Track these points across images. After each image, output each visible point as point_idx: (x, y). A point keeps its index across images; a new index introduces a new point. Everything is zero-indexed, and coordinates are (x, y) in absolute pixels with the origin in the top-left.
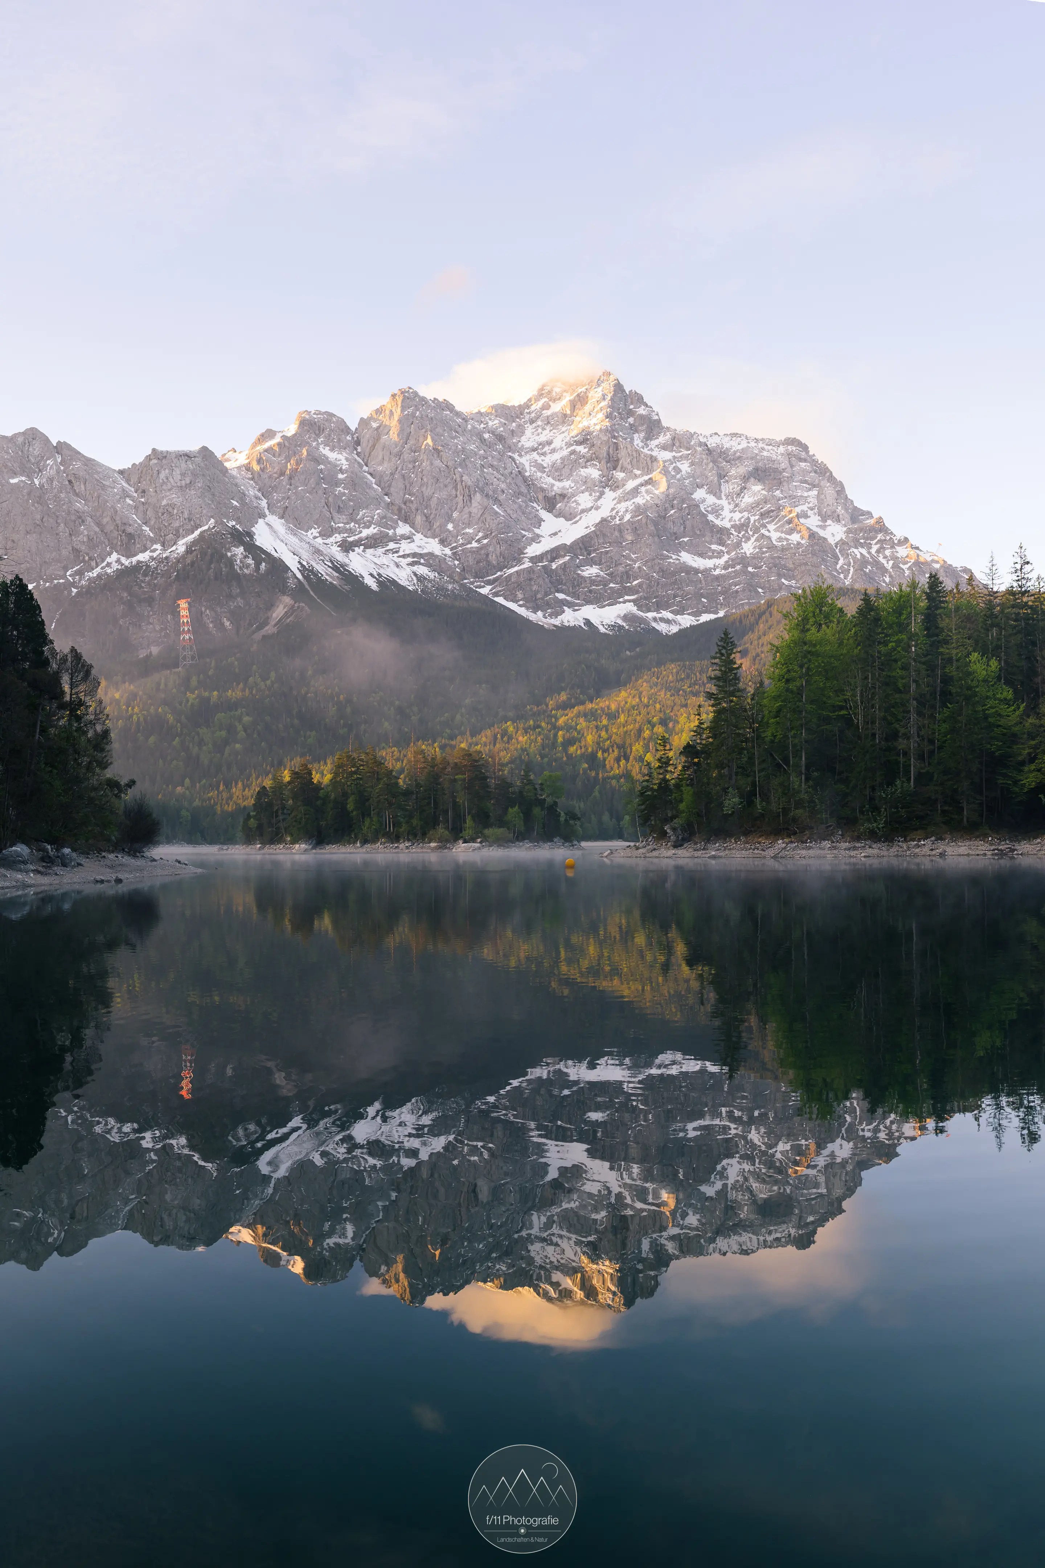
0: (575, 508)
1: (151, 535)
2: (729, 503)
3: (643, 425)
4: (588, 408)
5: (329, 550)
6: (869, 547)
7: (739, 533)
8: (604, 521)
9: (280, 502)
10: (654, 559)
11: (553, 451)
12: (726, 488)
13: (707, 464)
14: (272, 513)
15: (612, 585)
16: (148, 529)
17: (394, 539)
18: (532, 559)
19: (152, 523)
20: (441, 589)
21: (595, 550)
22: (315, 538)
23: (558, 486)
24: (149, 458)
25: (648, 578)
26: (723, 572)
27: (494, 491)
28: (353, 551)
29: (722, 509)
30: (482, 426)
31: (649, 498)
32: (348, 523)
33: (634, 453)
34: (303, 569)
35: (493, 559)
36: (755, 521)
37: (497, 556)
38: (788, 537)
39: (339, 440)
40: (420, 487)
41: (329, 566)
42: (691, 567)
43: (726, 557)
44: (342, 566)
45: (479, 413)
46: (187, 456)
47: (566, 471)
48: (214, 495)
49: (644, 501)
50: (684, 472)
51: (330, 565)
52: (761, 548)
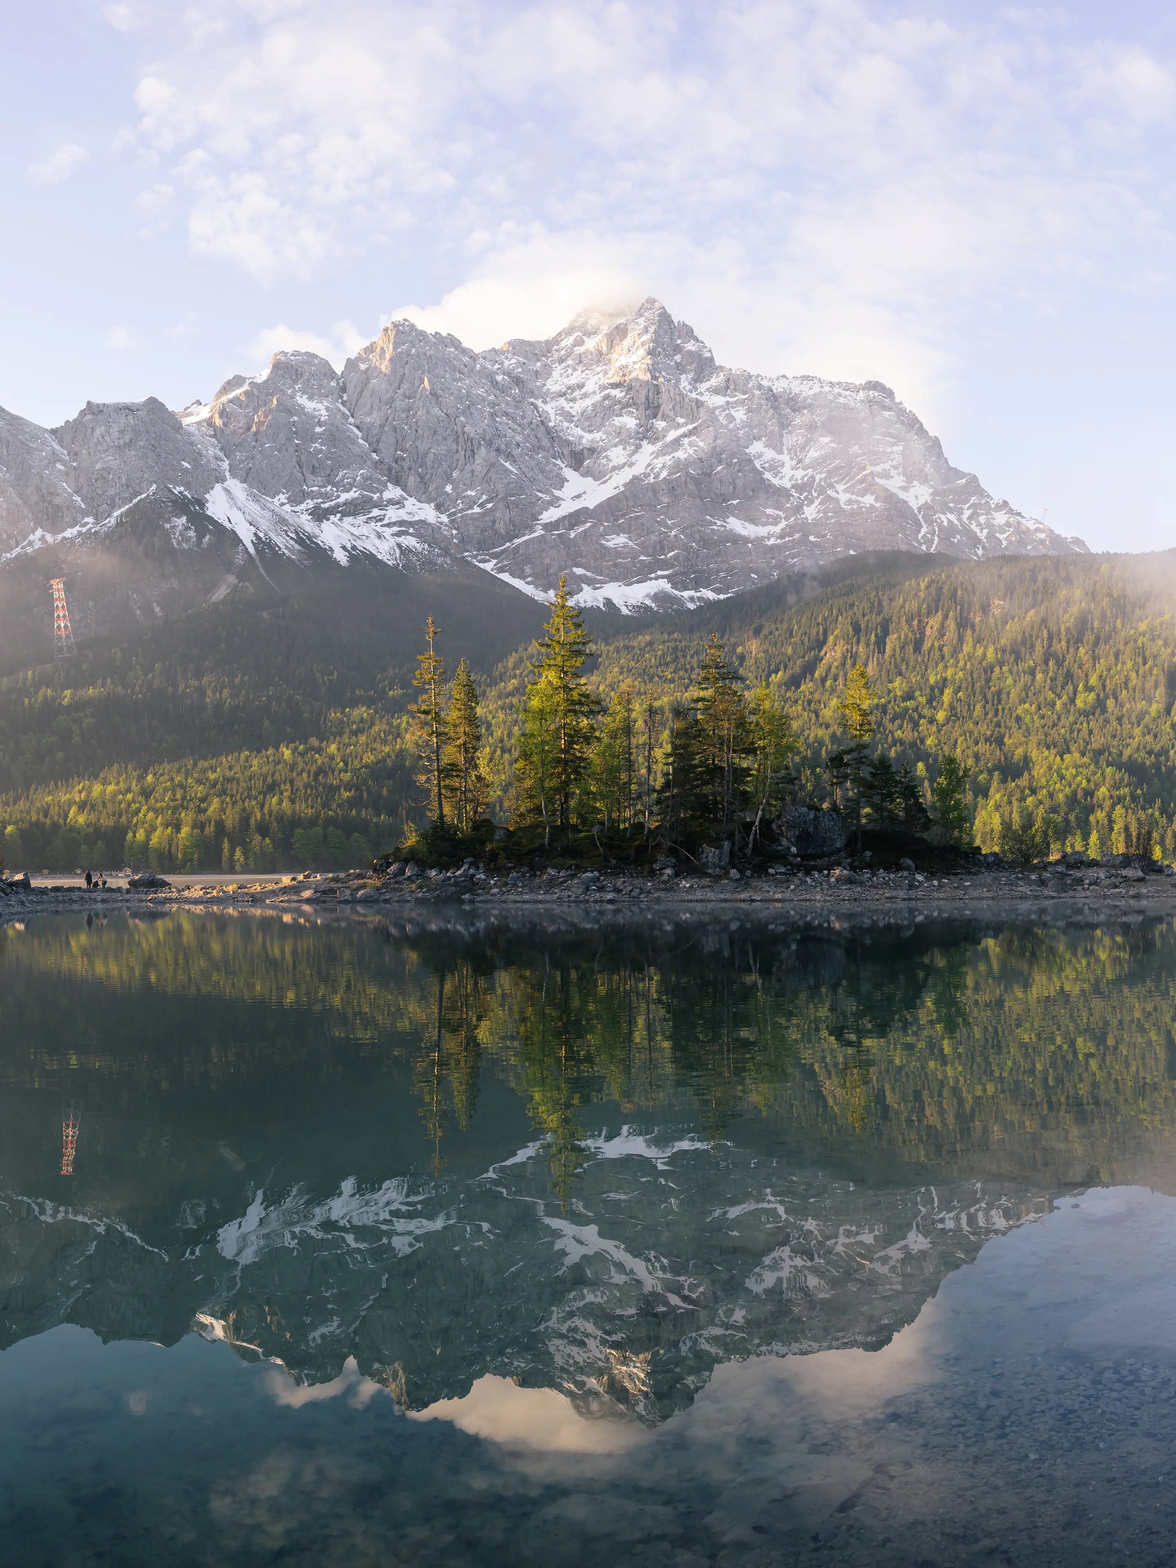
0: (605, 465)
1: (83, 506)
2: (792, 459)
3: (692, 363)
4: (628, 342)
5: (297, 520)
6: (960, 512)
7: (801, 494)
8: (635, 478)
9: (242, 462)
10: (693, 526)
11: (585, 396)
12: (789, 440)
13: (766, 411)
14: (234, 475)
15: (642, 558)
16: (79, 499)
17: (380, 505)
18: (546, 527)
19: (85, 491)
20: (428, 563)
21: (623, 516)
22: (282, 504)
23: (587, 439)
24: (83, 413)
25: (686, 548)
26: (779, 541)
27: (507, 445)
28: (328, 519)
29: (783, 465)
30: (497, 366)
31: (691, 452)
32: (325, 487)
33: (678, 398)
34: (258, 542)
35: (501, 527)
36: (821, 480)
37: (505, 523)
38: (859, 499)
39: (321, 386)
40: (414, 442)
41: (292, 538)
42: (739, 536)
43: (783, 524)
44: (309, 537)
45: (494, 350)
46: (129, 409)
47: (598, 419)
48: (159, 455)
49: (686, 456)
50: (738, 421)
51: (294, 536)
52: (825, 512)
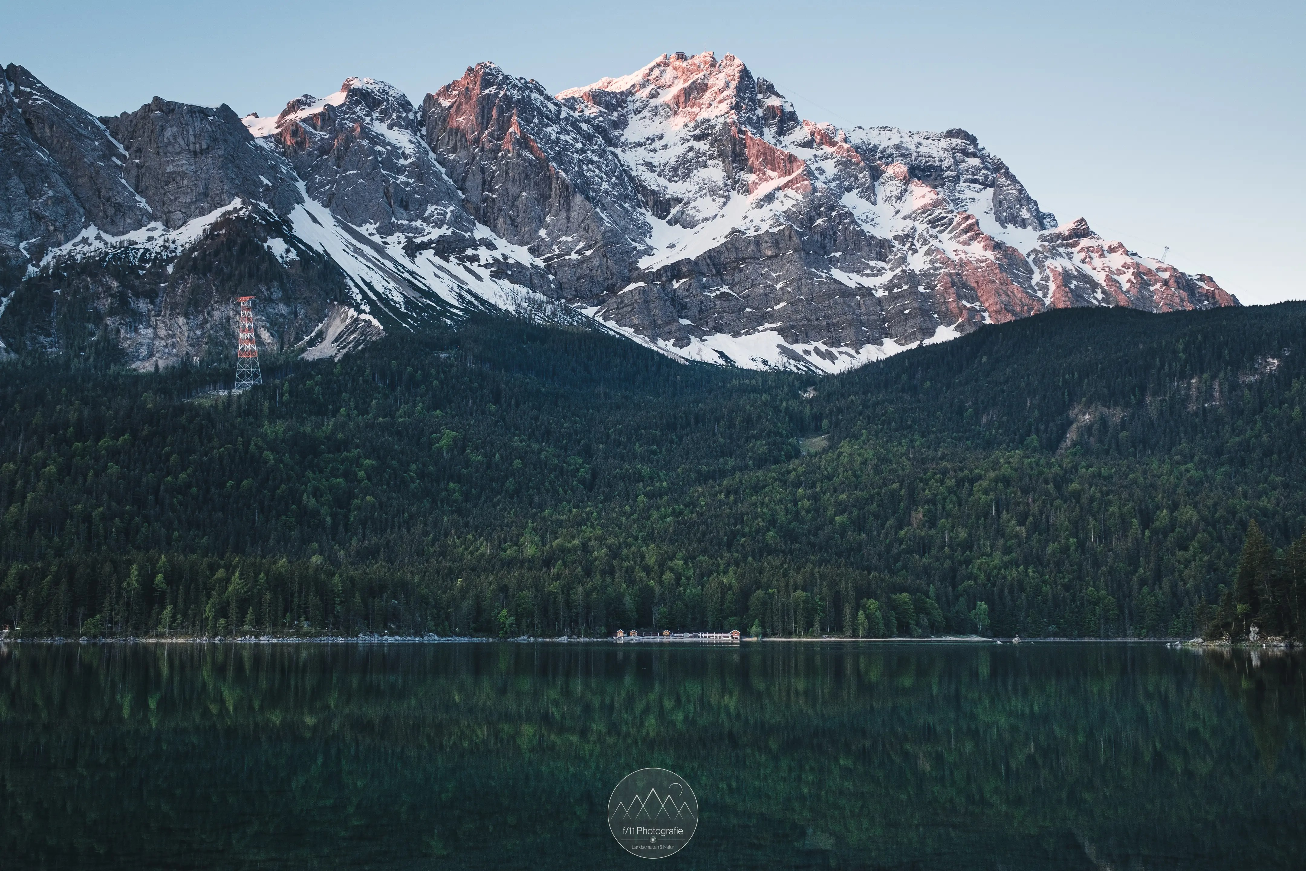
0: (694, 215)
1: (149, 209)
2: (887, 210)
3: (774, 118)
4: (707, 96)
5: (391, 252)
6: (1072, 257)
7: (904, 245)
8: (733, 232)
9: (323, 185)
10: (800, 279)
11: (665, 147)
12: (883, 191)
13: (856, 164)
14: (313, 198)
15: (748, 309)
16: (144, 201)
17: (472, 244)
19: (150, 193)
21: (725, 265)
23: (672, 189)
24: (147, 108)
25: (794, 301)
26: (887, 292)
27: (595, 192)
28: (421, 255)
29: (879, 217)
30: (577, 113)
31: (789, 205)
32: (413, 221)
33: (765, 151)
36: (922, 231)
38: (966, 248)
39: (399, 117)
40: (504, 183)
43: (888, 275)
45: (573, 99)
46: (203, 113)
47: (682, 171)
48: (238, 168)
49: (784, 209)
50: (829, 174)
52: (932, 262)
